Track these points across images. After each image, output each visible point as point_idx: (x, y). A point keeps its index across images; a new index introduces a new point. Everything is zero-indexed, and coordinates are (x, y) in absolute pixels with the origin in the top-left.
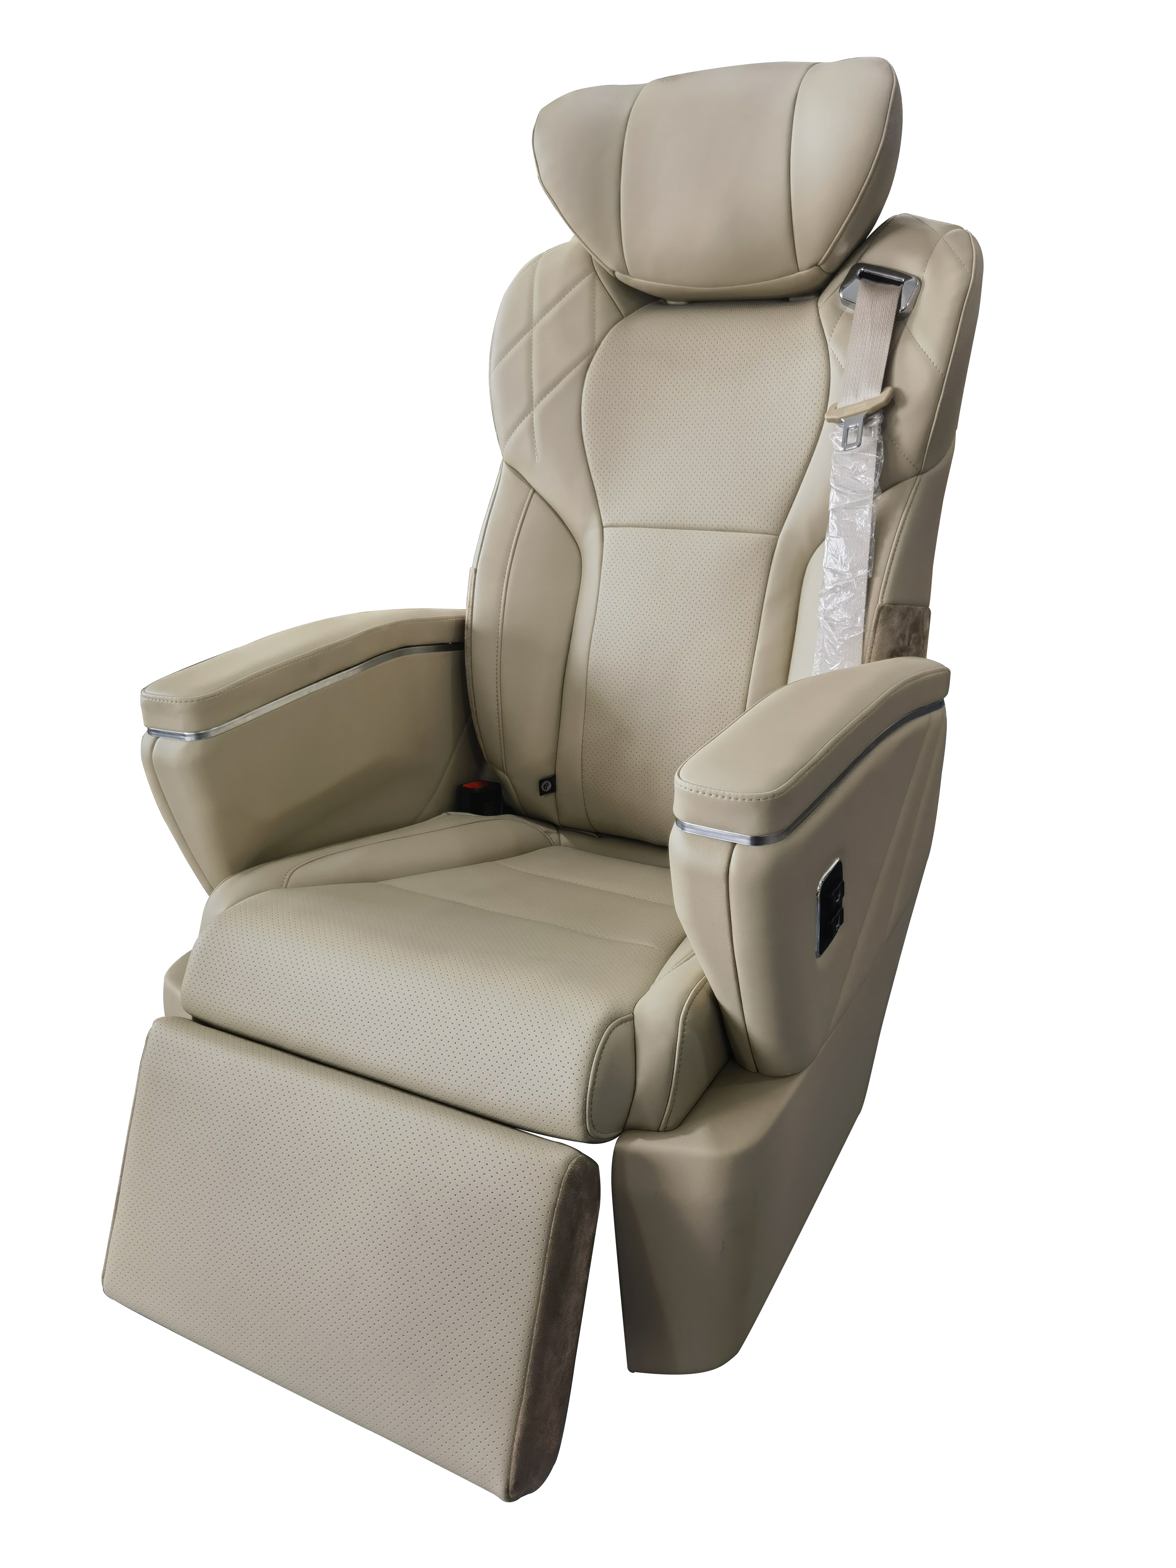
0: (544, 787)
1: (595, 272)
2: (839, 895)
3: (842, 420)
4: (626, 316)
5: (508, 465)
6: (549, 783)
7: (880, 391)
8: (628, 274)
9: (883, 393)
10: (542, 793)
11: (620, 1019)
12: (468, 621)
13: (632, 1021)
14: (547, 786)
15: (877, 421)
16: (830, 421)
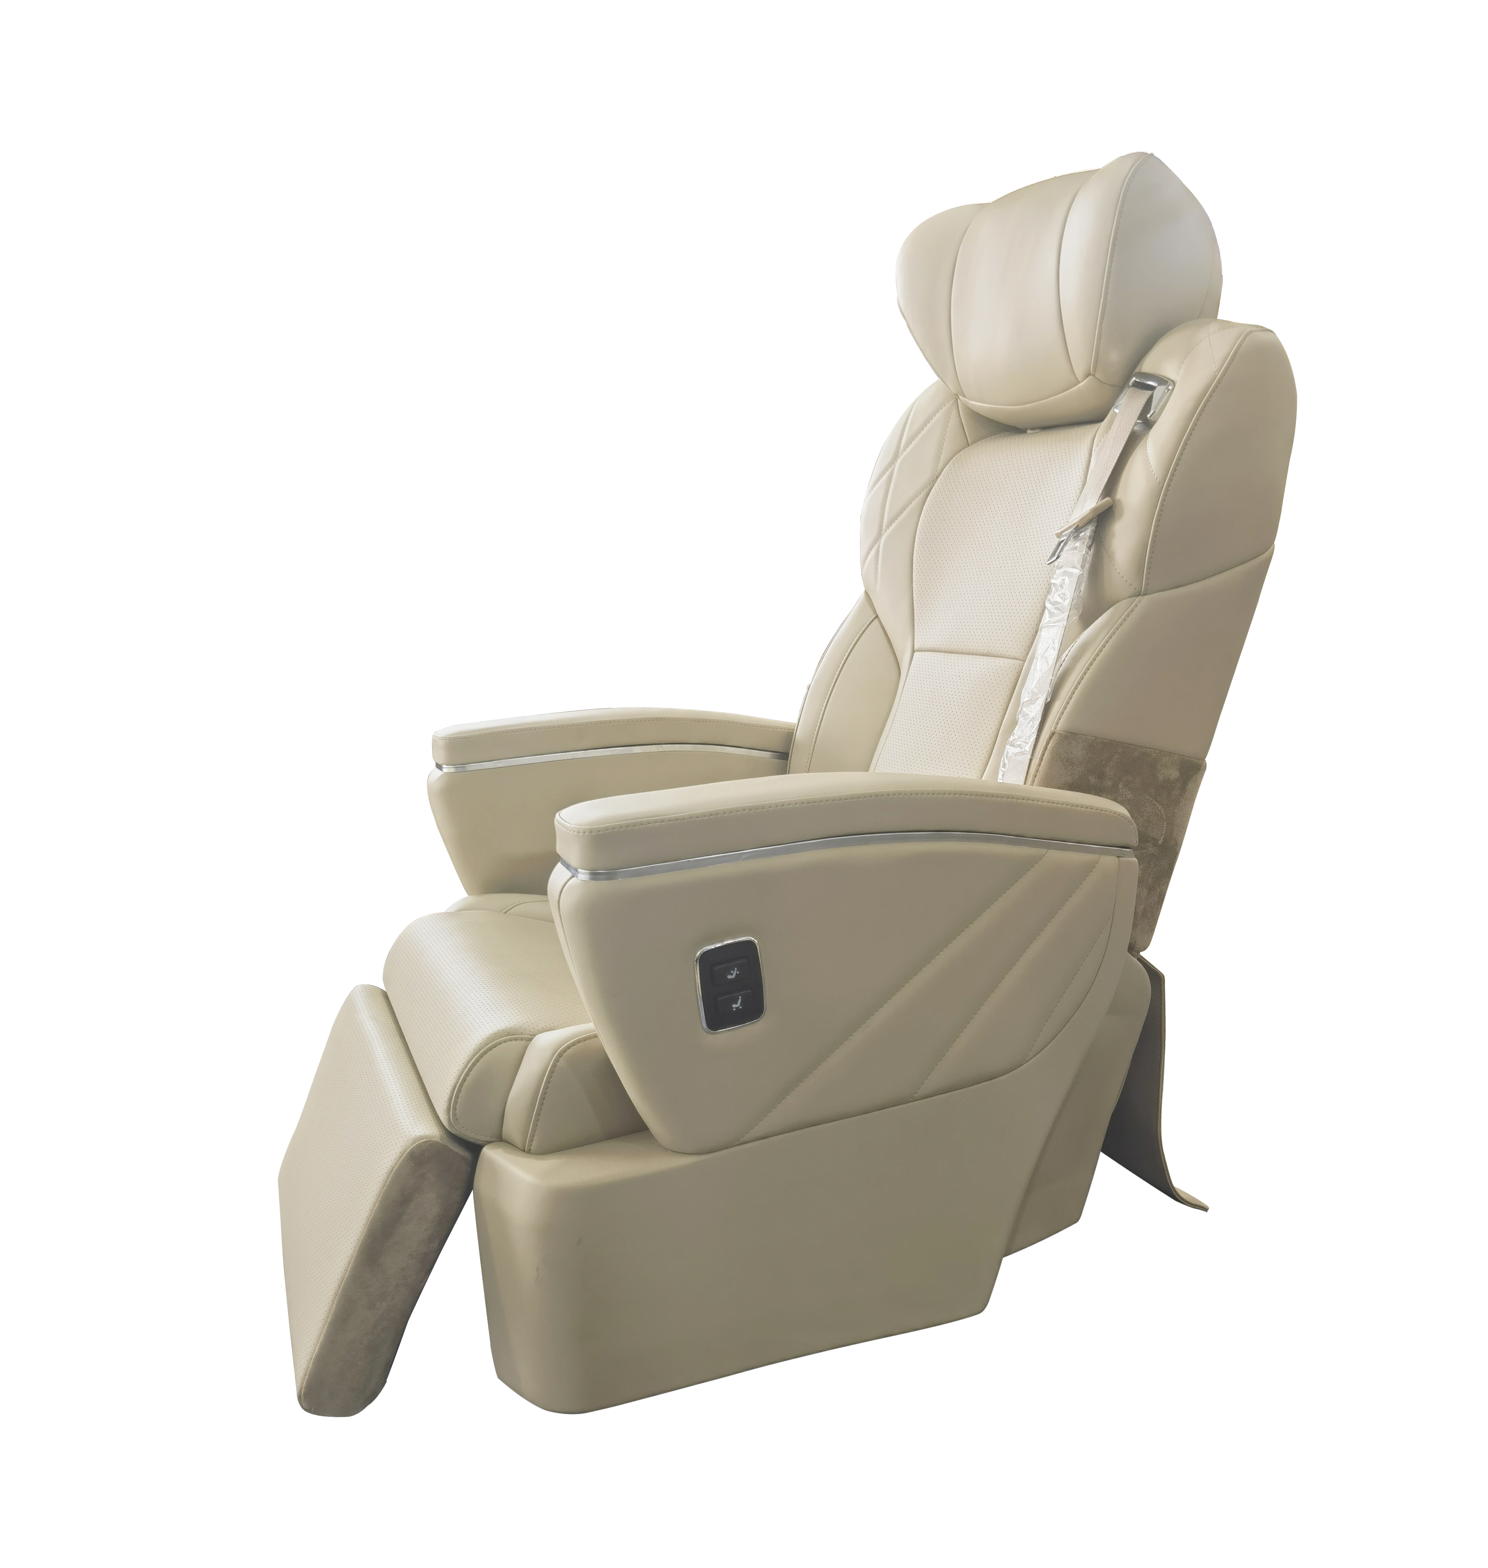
2: (734, 973)
4: (971, 444)
8: (965, 397)
12: (795, 732)
15: (1088, 532)
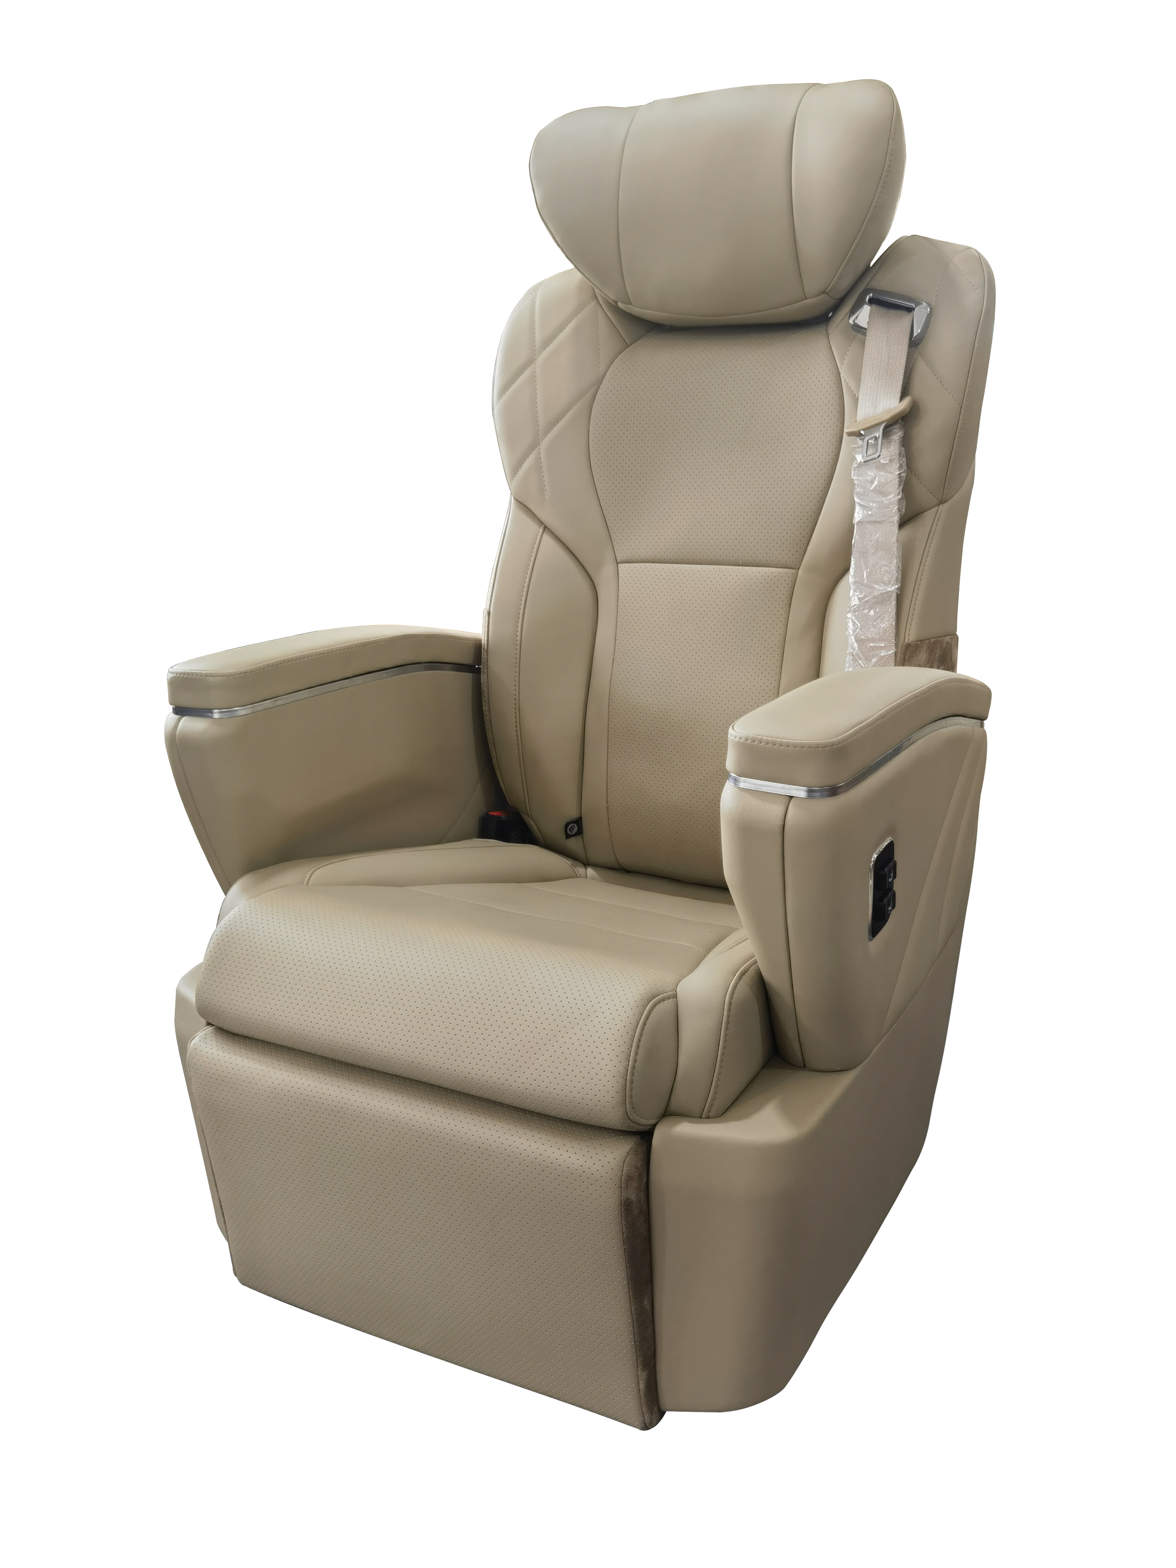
0: (570, 830)
1: (597, 300)
2: (892, 874)
3: (862, 432)
4: (631, 345)
5: (516, 500)
6: (575, 825)
7: (899, 401)
8: (631, 304)
9: (901, 403)
10: (568, 836)
11: (662, 995)
12: (484, 645)
13: (675, 999)
14: (573, 829)
15: (897, 432)
16: (850, 434)
